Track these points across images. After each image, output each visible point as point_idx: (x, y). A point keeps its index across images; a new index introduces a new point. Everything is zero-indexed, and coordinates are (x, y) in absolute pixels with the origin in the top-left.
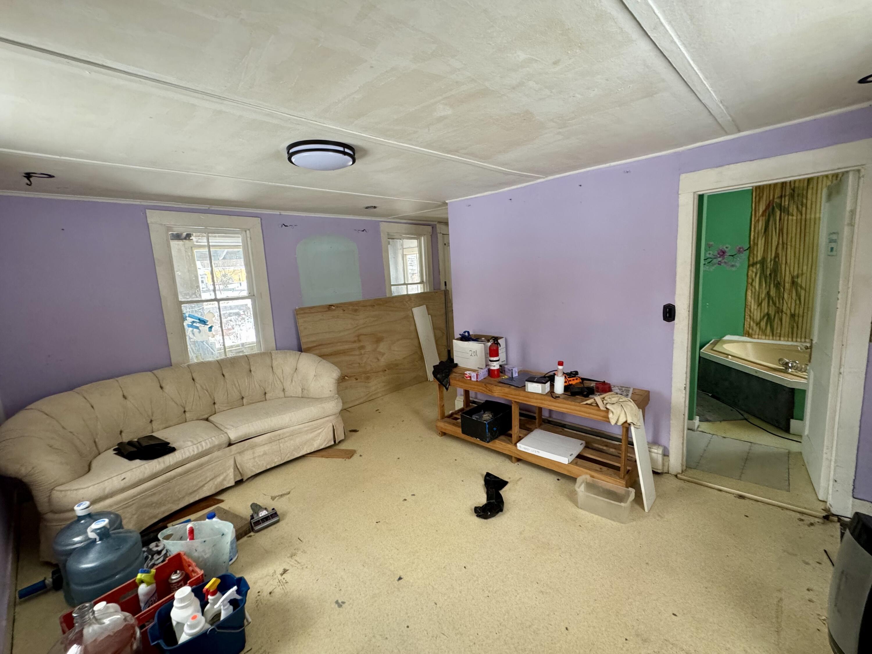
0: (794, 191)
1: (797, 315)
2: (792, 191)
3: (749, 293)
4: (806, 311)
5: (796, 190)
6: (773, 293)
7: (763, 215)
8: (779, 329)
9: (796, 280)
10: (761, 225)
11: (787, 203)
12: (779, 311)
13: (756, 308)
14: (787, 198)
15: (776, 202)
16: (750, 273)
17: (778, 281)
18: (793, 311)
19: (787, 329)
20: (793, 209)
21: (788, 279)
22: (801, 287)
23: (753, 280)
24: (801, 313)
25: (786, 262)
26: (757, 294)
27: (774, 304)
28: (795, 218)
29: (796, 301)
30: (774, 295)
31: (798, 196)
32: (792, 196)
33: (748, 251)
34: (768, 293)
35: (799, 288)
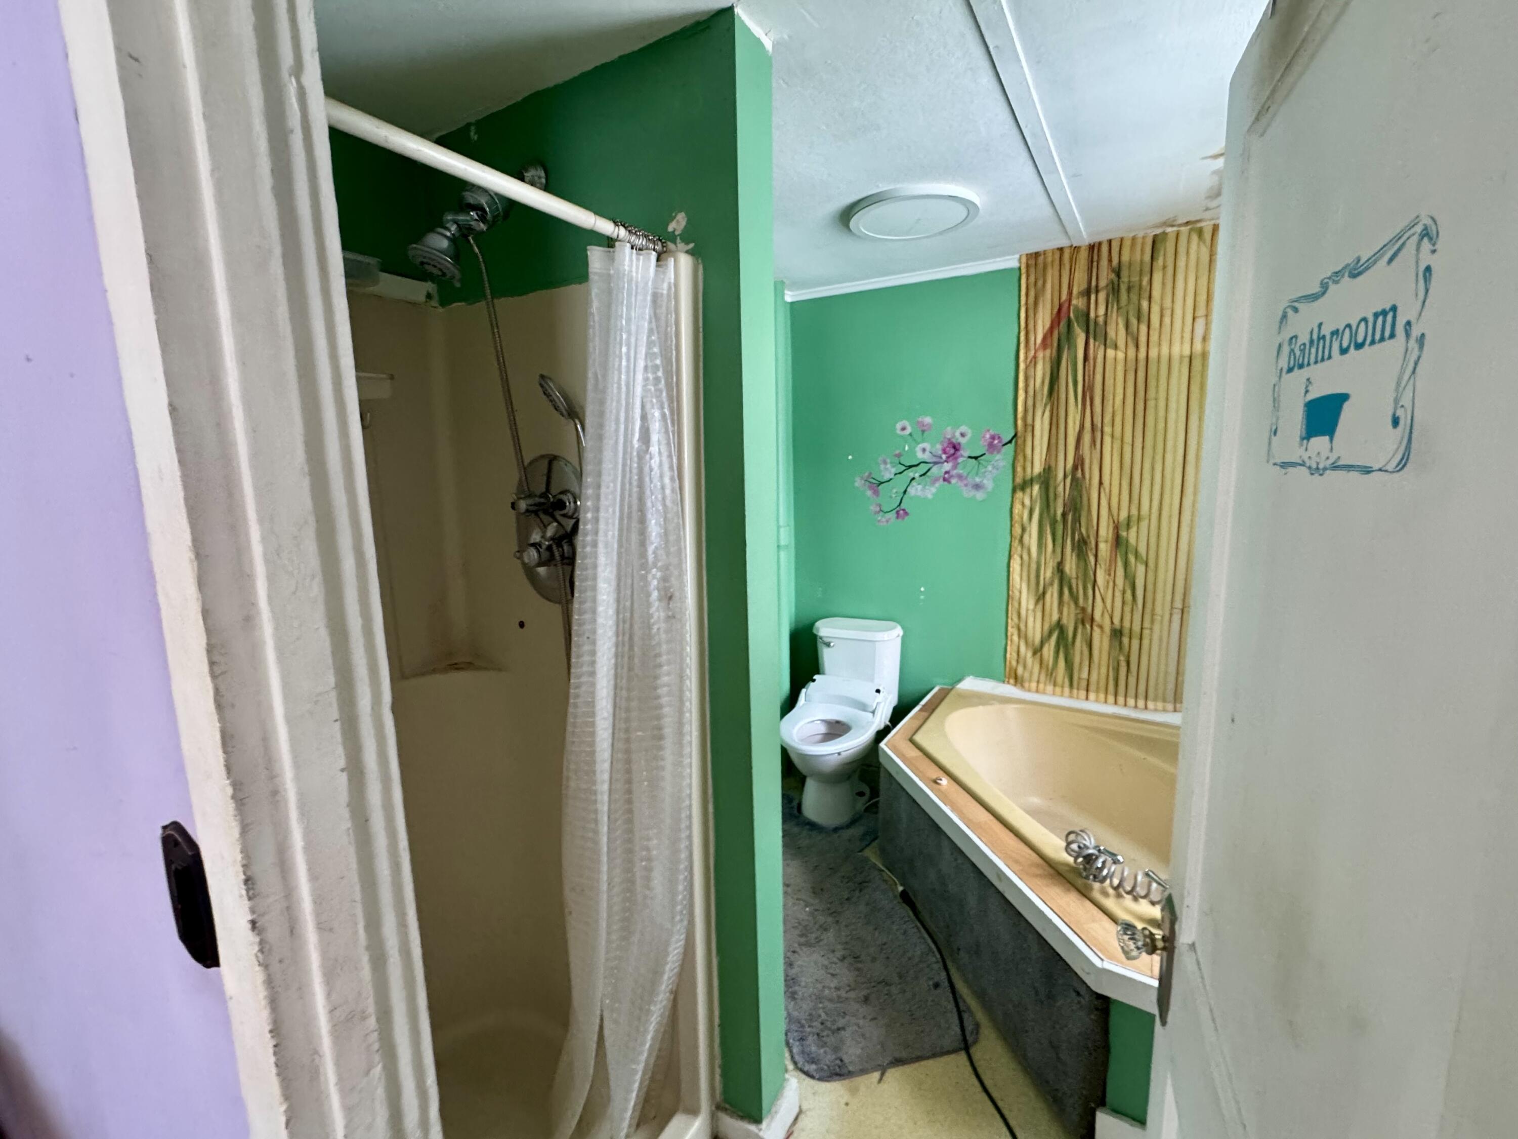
0: (1118, 275)
1: (1126, 631)
2: (1113, 276)
3: (1016, 564)
4: (1147, 624)
5: (1125, 274)
6: (1071, 566)
7: (1045, 343)
8: (1086, 669)
9: (1124, 534)
10: (1041, 371)
11: (1102, 311)
12: (1086, 619)
13: (1031, 607)
14: (1102, 296)
15: (1076, 308)
16: (1018, 508)
17: (1081, 533)
18: (1117, 621)
19: (1104, 670)
20: (1117, 331)
21: (1106, 532)
22: (1137, 555)
23: (1024, 529)
24: (1137, 628)
25: (1101, 483)
26: (1034, 566)
27: (1074, 598)
28: (1121, 355)
29: (1124, 592)
30: (1074, 575)
31: (1129, 289)
32: (1114, 289)
33: (1011, 447)
34: (1060, 568)
35: (1132, 558)
